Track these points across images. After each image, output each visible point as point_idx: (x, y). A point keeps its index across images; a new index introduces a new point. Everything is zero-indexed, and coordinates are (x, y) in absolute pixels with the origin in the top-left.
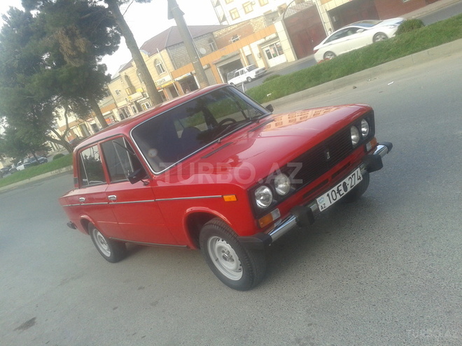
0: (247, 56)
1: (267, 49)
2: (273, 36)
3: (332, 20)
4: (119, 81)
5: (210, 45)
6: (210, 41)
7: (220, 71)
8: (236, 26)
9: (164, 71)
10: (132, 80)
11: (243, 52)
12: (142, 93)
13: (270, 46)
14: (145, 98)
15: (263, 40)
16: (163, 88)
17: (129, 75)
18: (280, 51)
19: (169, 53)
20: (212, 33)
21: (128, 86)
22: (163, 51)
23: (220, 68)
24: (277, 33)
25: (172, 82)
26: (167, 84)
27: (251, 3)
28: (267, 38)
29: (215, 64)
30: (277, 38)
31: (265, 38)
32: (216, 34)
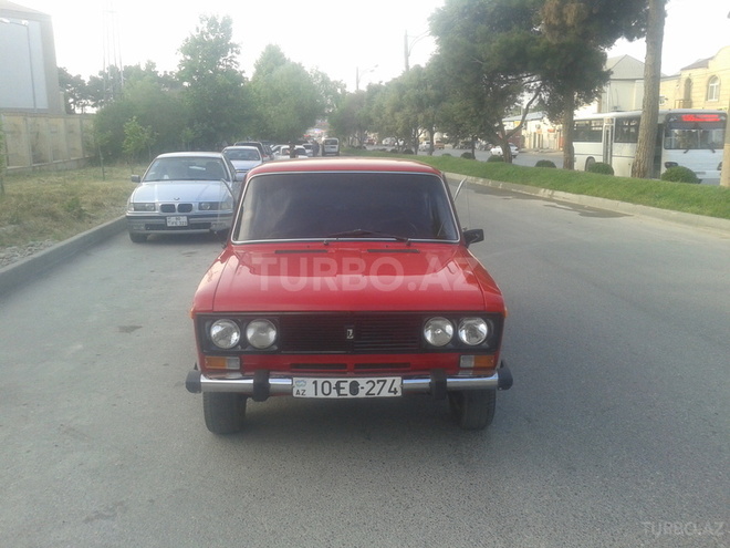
4: (673, 84)
10: (693, 90)
17: (694, 80)
21: (682, 97)
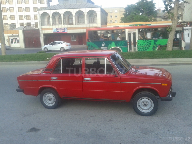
1: (12, 39)
2: (17, 35)
3: (44, 38)
13: (14, 38)
15: (11, 35)
18: (18, 41)
24: (19, 34)
28: (14, 35)
30: (18, 36)
31: (12, 34)
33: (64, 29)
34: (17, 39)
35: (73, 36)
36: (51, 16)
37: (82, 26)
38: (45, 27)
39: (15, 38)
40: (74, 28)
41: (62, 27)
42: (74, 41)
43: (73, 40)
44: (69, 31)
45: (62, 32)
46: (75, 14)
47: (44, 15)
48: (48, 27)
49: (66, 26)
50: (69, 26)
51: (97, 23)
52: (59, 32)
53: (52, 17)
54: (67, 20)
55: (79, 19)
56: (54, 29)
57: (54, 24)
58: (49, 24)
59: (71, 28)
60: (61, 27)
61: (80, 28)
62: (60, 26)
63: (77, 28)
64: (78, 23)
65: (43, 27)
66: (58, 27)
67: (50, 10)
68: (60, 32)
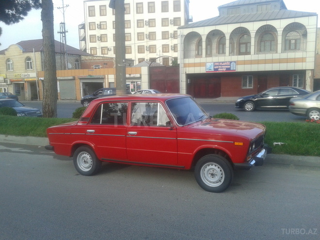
0: (110, 83)
1: (128, 83)
2: (138, 75)
3: (187, 81)
5: (76, 64)
6: (77, 61)
7: (83, 85)
8: (101, 58)
9: (31, 68)
11: (108, 79)
12: (4, 79)
13: (132, 82)
14: (5, 84)
16: (25, 82)
18: (138, 88)
19: (42, 56)
20: (80, 56)
22: (37, 53)
23: (83, 83)
24: (141, 75)
25: (36, 79)
26: (30, 79)
27: (108, 49)
28: (132, 76)
29: (80, 79)
30: (140, 78)
31: (130, 75)
32: (83, 58)
33: (228, 64)
34: (137, 84)
35: (245, 79)
36: (204, 39)
37: (269, 56)
38: (191, 60)
39: (135, 82)
40: (251, 62)
41: (226, 61)
42: (248, 87)
43: (246, 86)
44: (240, 69)
45: (225, 70)
46: (256, 33)
47: (191, 37)
48: (198, 60)
49: (235, 58)
50: (241, 58)
51: (305, 50)
52: (219, 70)
53: (206, 41)
54: (235, 46)
55: (263, 43)
56: (208, 65)
57: (209, 54)
58: (199, 55)
59: (244, 63)
60: (223, 61)
61: (265, 62)
62: (221, 59)
63: (258, 62)
64: (260, 51)
65: (187, 61)
66: (217, 61)
67: (203, 27)
68: (221, 70)
